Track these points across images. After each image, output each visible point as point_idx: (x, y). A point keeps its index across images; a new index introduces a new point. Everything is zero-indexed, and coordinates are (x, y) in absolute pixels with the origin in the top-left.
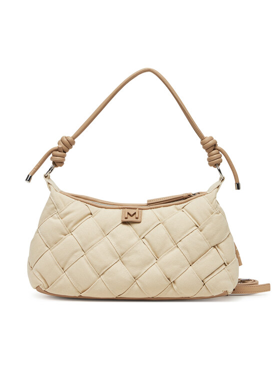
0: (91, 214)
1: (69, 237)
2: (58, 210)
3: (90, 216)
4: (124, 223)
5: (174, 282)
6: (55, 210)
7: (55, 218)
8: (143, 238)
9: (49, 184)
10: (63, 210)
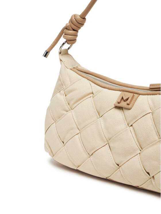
0: (93, 93)
1: (69, 114)
2: (64, 87)
3: (92, 95)
4: (116, 107)
5: (153, 177)
6: (62, 86)
7: (61, 94)
8: (132, 125)
9: (61, 60)
10: (68, 88)
